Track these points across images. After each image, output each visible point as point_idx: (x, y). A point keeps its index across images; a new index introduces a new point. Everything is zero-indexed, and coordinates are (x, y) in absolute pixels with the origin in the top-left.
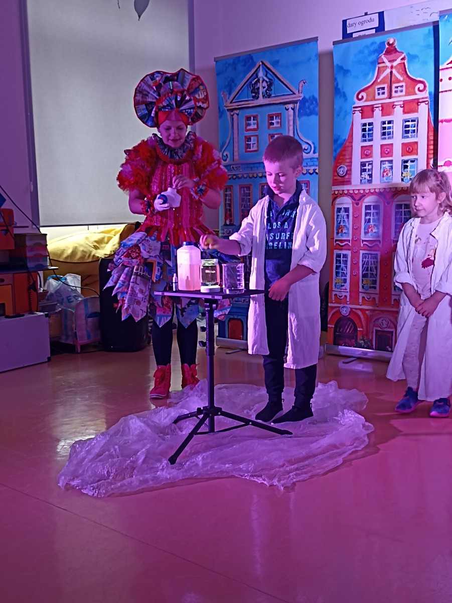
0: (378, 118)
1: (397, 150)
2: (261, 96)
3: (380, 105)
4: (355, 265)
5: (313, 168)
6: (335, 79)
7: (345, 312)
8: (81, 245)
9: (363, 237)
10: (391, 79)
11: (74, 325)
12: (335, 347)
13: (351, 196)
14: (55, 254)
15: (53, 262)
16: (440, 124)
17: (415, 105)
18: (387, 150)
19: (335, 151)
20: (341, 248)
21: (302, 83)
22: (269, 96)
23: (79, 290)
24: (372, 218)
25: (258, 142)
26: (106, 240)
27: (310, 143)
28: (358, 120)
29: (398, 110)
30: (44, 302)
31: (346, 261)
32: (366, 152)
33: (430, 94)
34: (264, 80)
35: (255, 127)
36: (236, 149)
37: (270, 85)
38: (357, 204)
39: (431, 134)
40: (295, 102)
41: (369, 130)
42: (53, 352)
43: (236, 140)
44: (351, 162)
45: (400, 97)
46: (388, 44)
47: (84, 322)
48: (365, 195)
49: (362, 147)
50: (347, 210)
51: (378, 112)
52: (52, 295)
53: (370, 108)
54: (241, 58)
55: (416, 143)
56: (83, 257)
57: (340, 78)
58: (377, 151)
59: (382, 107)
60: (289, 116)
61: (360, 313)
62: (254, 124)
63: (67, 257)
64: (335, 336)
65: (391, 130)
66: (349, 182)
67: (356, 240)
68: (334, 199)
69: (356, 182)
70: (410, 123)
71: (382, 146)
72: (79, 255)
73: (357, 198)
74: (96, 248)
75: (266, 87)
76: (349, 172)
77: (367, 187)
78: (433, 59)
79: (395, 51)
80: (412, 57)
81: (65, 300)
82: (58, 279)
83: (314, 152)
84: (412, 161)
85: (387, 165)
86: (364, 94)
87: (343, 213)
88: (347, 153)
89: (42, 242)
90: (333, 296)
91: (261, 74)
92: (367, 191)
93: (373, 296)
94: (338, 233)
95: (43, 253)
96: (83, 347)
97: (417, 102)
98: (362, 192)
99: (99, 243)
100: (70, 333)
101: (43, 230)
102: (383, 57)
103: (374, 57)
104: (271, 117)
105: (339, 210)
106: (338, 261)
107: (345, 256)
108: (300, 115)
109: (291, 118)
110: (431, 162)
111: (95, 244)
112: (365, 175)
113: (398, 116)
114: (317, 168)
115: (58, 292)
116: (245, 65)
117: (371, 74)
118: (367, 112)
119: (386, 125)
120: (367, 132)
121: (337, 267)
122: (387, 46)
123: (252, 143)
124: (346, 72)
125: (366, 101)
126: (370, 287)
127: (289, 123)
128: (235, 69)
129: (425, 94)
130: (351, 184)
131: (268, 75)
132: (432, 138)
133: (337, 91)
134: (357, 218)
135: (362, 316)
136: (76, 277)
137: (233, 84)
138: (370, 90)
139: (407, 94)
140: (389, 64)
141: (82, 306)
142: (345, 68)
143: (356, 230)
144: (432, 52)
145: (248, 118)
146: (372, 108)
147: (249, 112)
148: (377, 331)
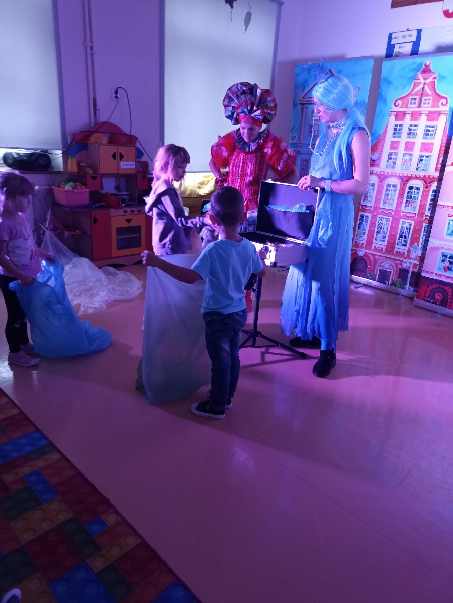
0: (407, 121)
1: (417, 147)
3: (410, 112)
4: (373, 224)
6: (381, 88)
7: (360, 255)
9: (381, 205)
10: (423, 93)
13: (378, 176)
17: (437, 115)
18: (409, 146)
20: (364, 210)
24: (390, 193)
26: (206, 182)
28: (392, 121)
29: (424, 117)
31: (367, 220)
32: (394, 145)
33: (450, 108)
36: (302, 133)
38: (381, 182)
39: (444, 138)
41: (399, 130)
43: (303, 126)
44: (382, 151)
46: (426, 65)
48: (388, 177)
49: (392, 142)
51: (408, 117)
53: (402, 113)
55: (432, 144)
56: (190, 194)
57: (384, 87)
58: (402, 146)
61: (370, 256)
65: (415, 132)
67: (376, 208)
69: (383, 166)
70: (431, 129)
71: (407, 142)
73: (382, 178)
76: (379, 158)
77: (390, 171)
79: (430, 71)
80: (442, 78)
84: (427, 157)
85: (408, 157)
86: (400, 102)
87: (371, 188)
88: (380, 144)
92: (390, 174)
93: (382, 246)
94: (364, 200)
97: (439, 113)
98: (386, 174)
102: (419, 75)
103: (412, 74)
106: (362, 220)
107: (367, 217)
110: (441, 159)
111: (199, 185)
113: (423, 122)
117: (408, 87)
118: (400, 115)
119: (413, 128)
121: (360, 224)
122: (424, 67)
124: (389, 83)
125: (401, 107)
126: (381, 240)
128: (309, 73)
129: (446, 108)
130: (379, 167)
132: (445, 142)
133: (380, 98)
134: (379, 192)
135: (372, 259)
137: (306, 85)
138: (405, 99)
139: (433, 106)
140: (422, 81)
142: (389, 80)
143: (377, 200)
148: (380, 270)
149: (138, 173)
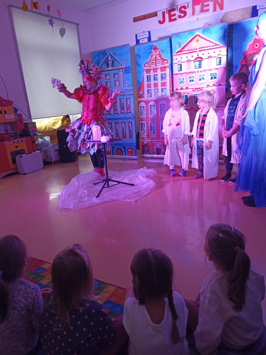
0: (152, 73)
1: (159, 85)
2: (110, 66)
3: (152, 69)
4: (147, 126)
5: (131, 93)
6: (136, 59)
7: (145, 143)
8: (48, 125)
9: (150, 116)
10: (156, 59)
11: (50, 155)
12: (143, 155)
13: (145, 102)
14: (39, 129)
15: (40, 132)
16: (174, 75)
17: (165, 68)
18: (156, 85)
19: (138, 86)
20: (142, 120)
21: (125, 61)
22: (113, 66)
23: (50, 142)
24: (152, 109)
25: (110, 84)
26: (56, 122)
27: (129, 83)
28: (145, 75)
29: (159, 70)
30: (38, 147)
31: (144, 125)
32: (149, 86)
33: (170, 64)
34: (110, 60)
35: (109, 78)
37: (113, 62)
38: (147, 105)
39: (171, 79)
40: (122, 69)
41: (149, 78)
42: (44, 165)
44: (144, 90)
45: (159, 66)
46: (154, 46)
47: (54, 153)
48: (149, 102)
49: (147, 84)
50: (143, 107)
51: (152, 71)
52: (40, 144)
53: (149, 70)
54: (101, 52)
55: (166, 82)
56: (49, 129)
57: (137, 58)
58: (152, 85)
59: (153, 69)
60: (121, 74)
62: (108, 77)
63: (43, 130)
64: (142, 151)
65: (157, 78)
66: (143, 97)
67: (147, 117)
68: (139, 103)
69: (146, 97)
70: (163, 75)
71: (154, 84)
72: (47, 129)
73: (147, 102)
74: (53, 125)
75: (112, 63)
76: (143, 93)
77: (150, 98)
78: (170, 51)
79: (157, 48)
80: (163, 51)
81: (45, 146)
82: (42, 138)
83: (131, 87)
84: (165, 89)
85: (156, 90)
86: (147, 65)
87: (142, 108)
88: (142, 86)
89: (34, 125)
90: (141, 138)
91: (109, 58)
92: (150, 100)
93: (155, 136)
94: (141, 115)
95: (35, 129)
96: (54, 162)
97: (165, 67)
98: (148, 100)
99: (54, 124)
100: (49, 158)
101: (34, 121)
102: (152, 51)
103: (149, 51)
104: (114, 74)
105: (141, 107)
106: (142, 125)
107: (144, 123)
108: (125, 73)
109: (122, 74)
110: (171, 89)
112: (149, 94)
113: (159, 73)
114: (132, 93)
115: (42, 143)
116: (103, 55)
117: (149, 57)
118: (148, 71)
119: (155, 76)
120: (149, 79)
121: (142, 127)
122: (154, 47)
123: (108, 84)
124: (140, 56)
125: (148, 67)
126: (153, 134)
127: (121, 76)
128: (99, 56)
129: (168, 65)
130: (144, 98)
131: (112, 59)
132: (171, 80)
133: (137, 64)
134: (147, 110)
135: (151, 144)
136: (48, 137)
137: (99, 62)
138: (149, 63)
139: (162, 64)
140: (154, 53)
141: (52, 147)
142: (139, 55)
143: (147, 114)
144: (169, 49)
145: (106, 75)
146: (150, 70)
147: (106, 73)
148: (156, 148)
149: (17, 120)
